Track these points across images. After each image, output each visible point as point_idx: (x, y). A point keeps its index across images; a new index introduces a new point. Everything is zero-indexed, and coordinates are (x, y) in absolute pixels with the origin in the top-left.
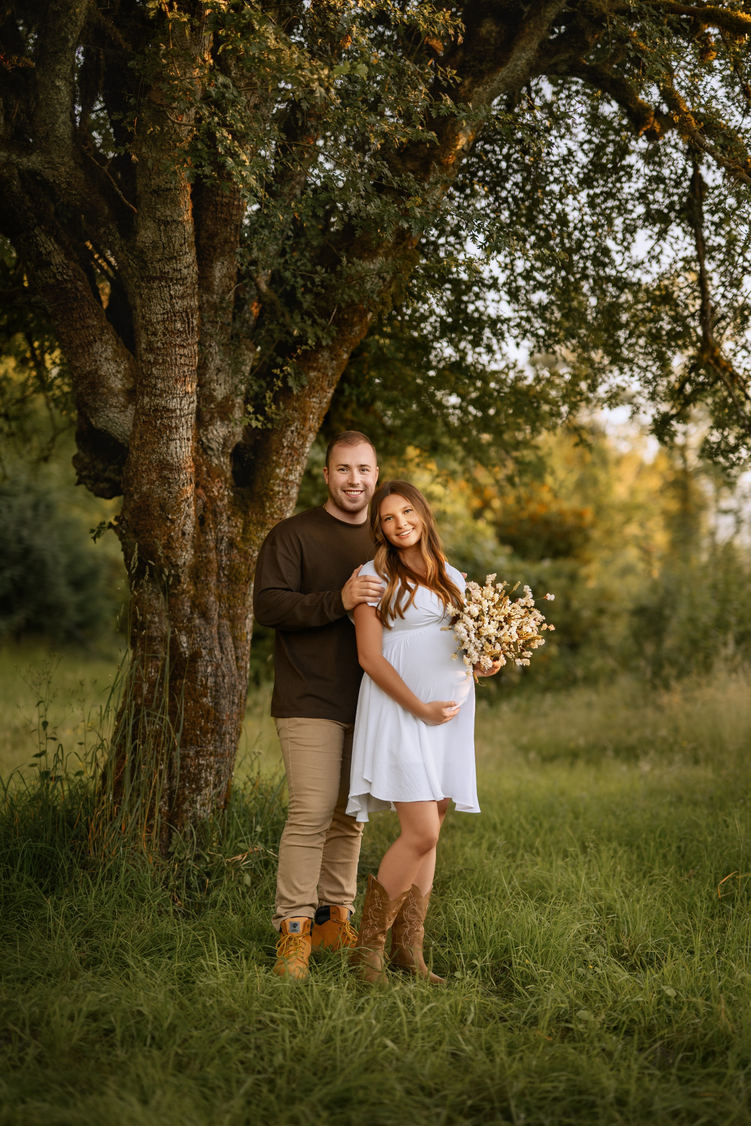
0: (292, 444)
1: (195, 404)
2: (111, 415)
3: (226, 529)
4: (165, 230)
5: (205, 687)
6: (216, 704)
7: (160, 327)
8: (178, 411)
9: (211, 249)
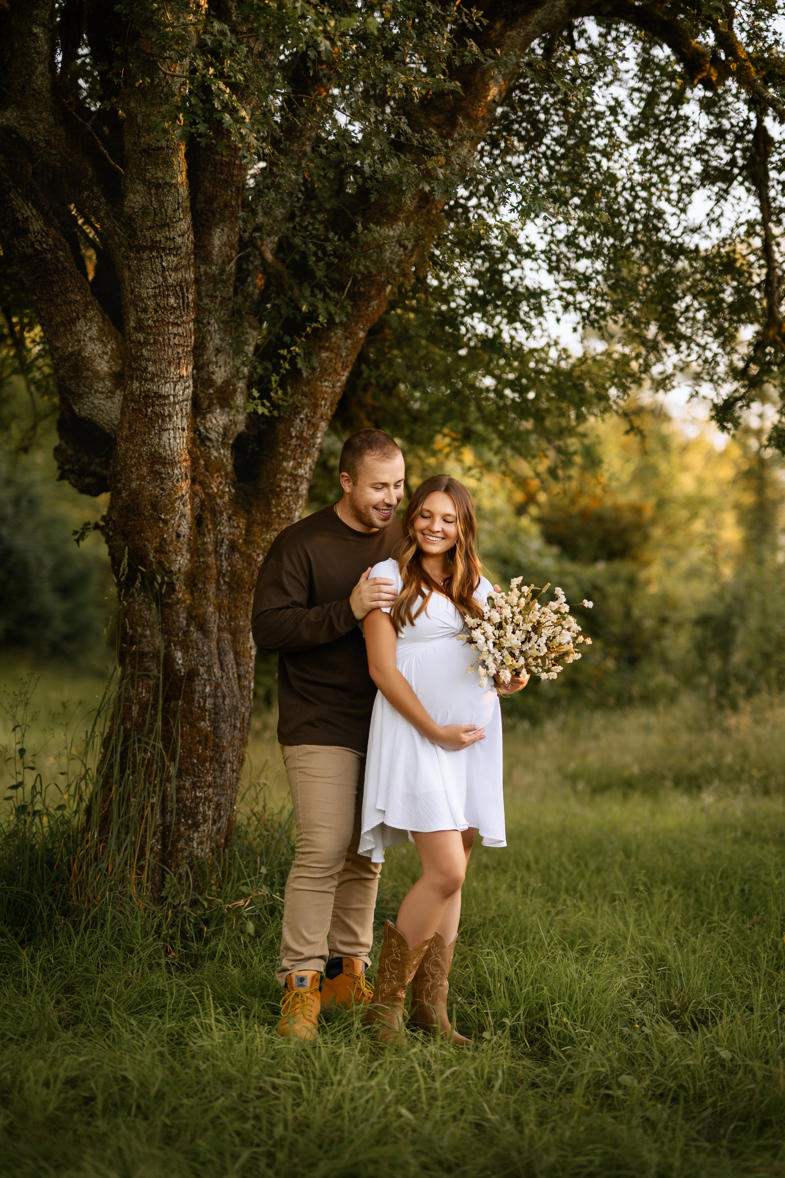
0: (301, 434)
1: (191, 389)
2: (96, 402)
3: (227, 530)
4: (156, 194)
5: (203, 709)
6: (215, 728)
7: (151, 303)
8: (171, 398)
9: (210, 214)
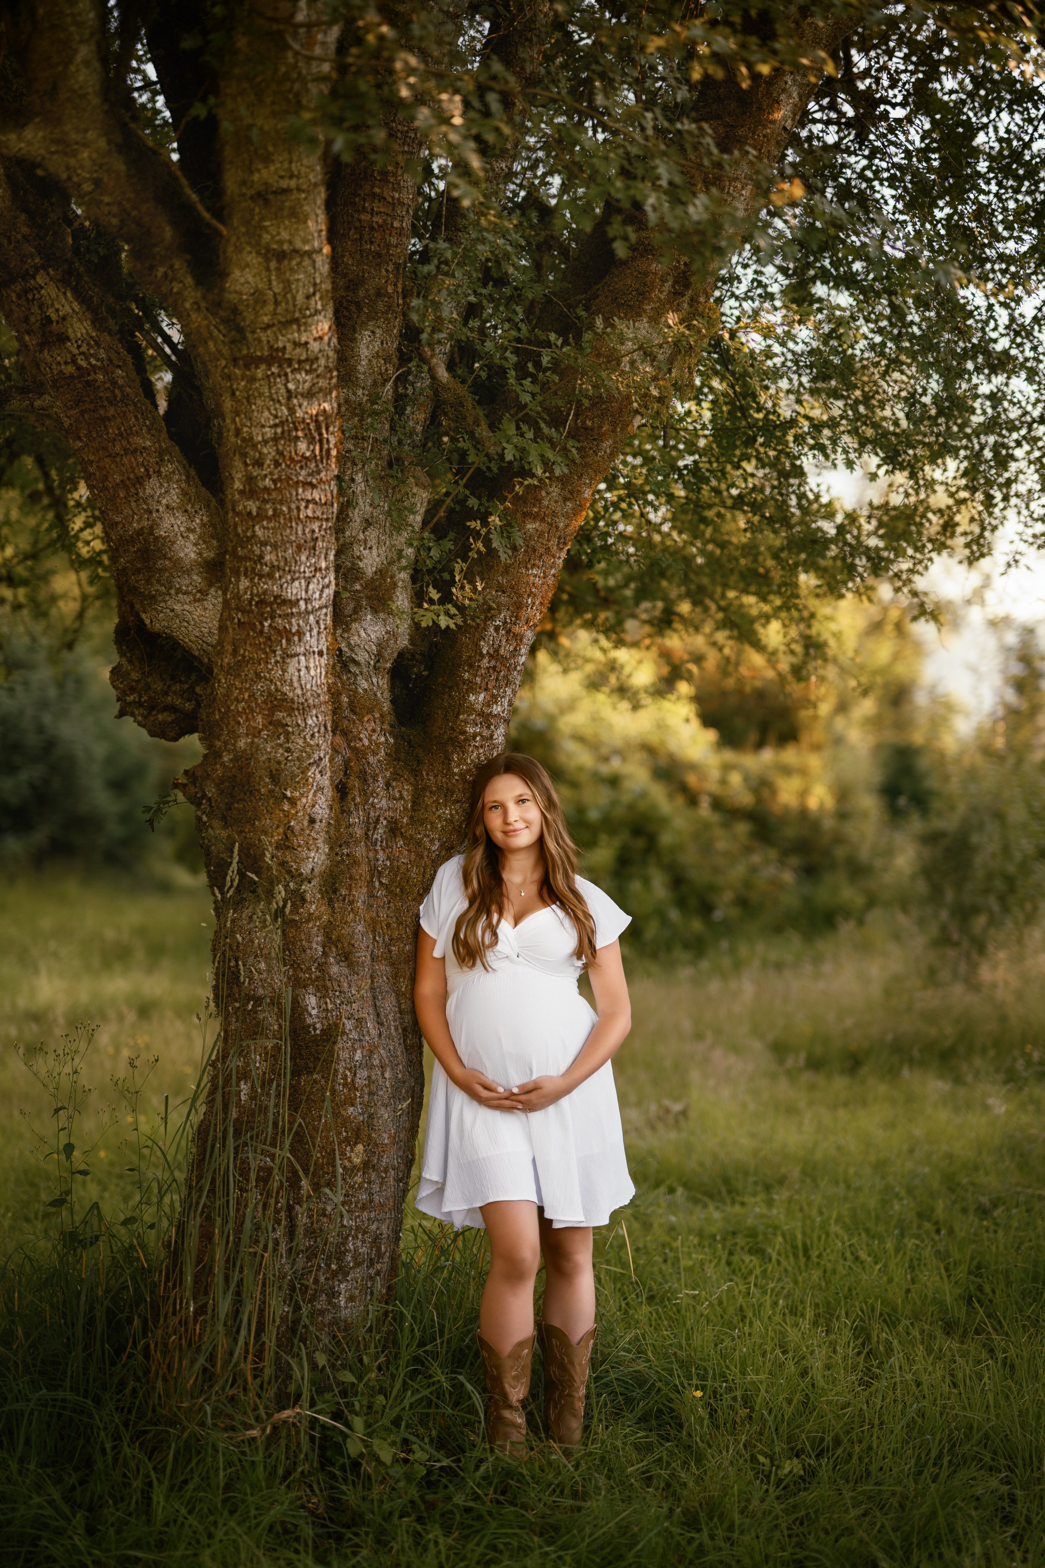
0: (497, 651)
1: (333, 587)
2: (177, 607)
3: (384, 803)
4: (278, 269)
5: (353, 1087)
6: (371, 1116)
7: (269, 451)
8: (302, 603)
9: (353, 308)
